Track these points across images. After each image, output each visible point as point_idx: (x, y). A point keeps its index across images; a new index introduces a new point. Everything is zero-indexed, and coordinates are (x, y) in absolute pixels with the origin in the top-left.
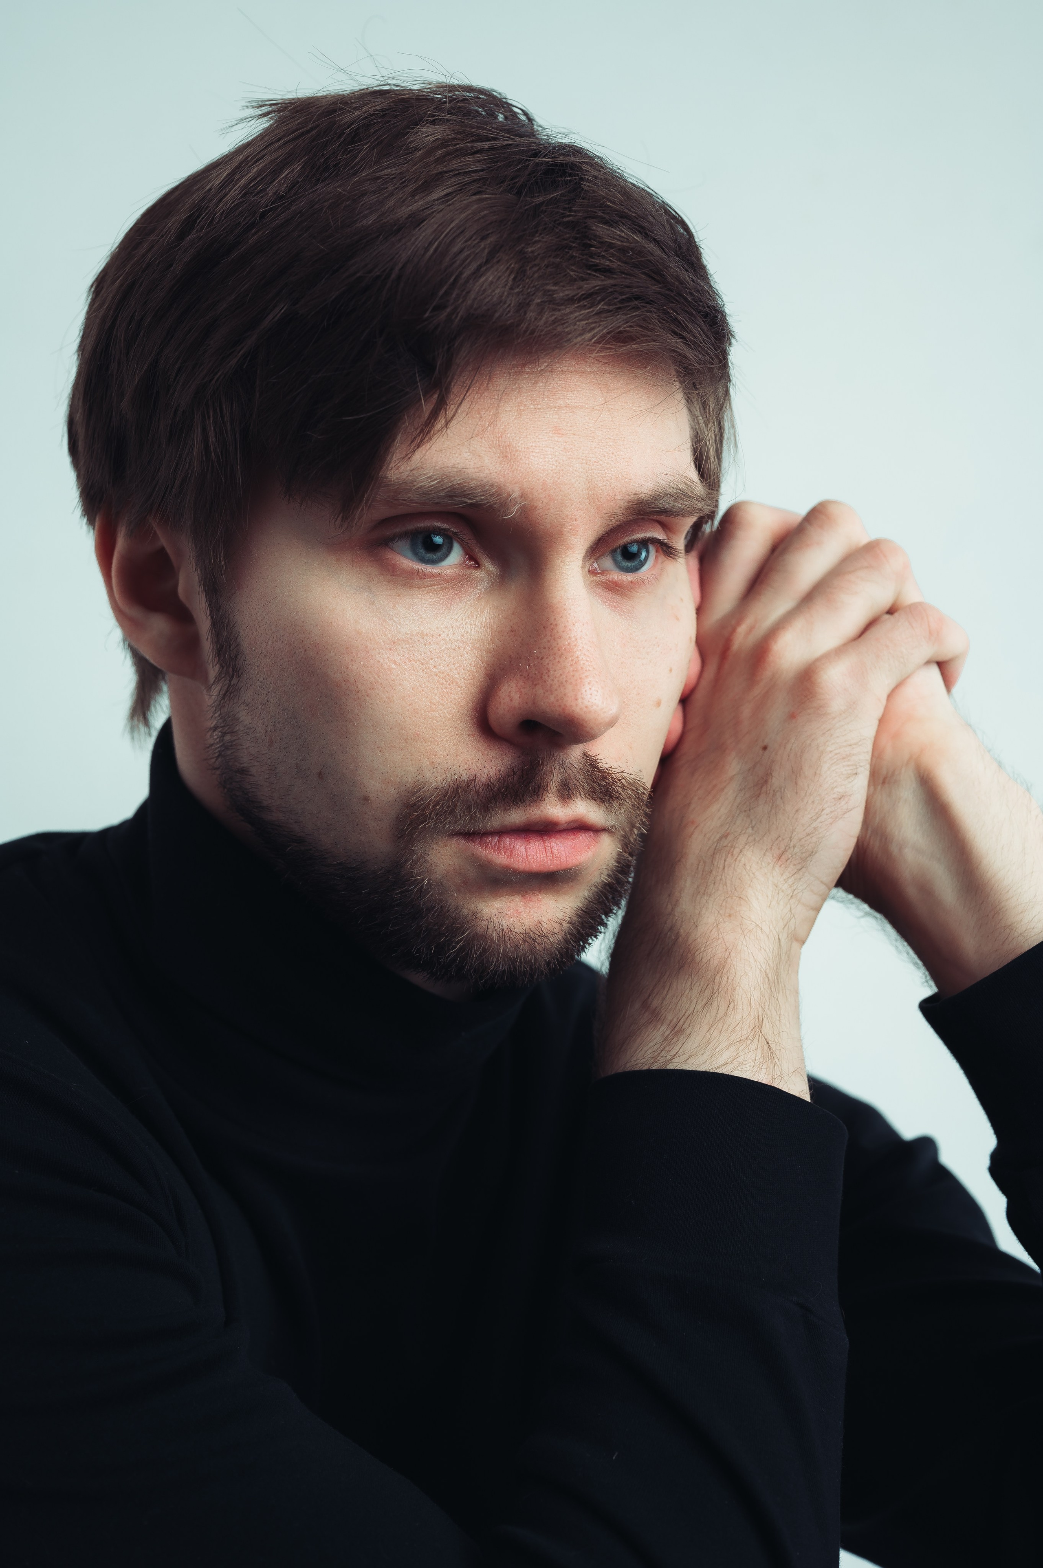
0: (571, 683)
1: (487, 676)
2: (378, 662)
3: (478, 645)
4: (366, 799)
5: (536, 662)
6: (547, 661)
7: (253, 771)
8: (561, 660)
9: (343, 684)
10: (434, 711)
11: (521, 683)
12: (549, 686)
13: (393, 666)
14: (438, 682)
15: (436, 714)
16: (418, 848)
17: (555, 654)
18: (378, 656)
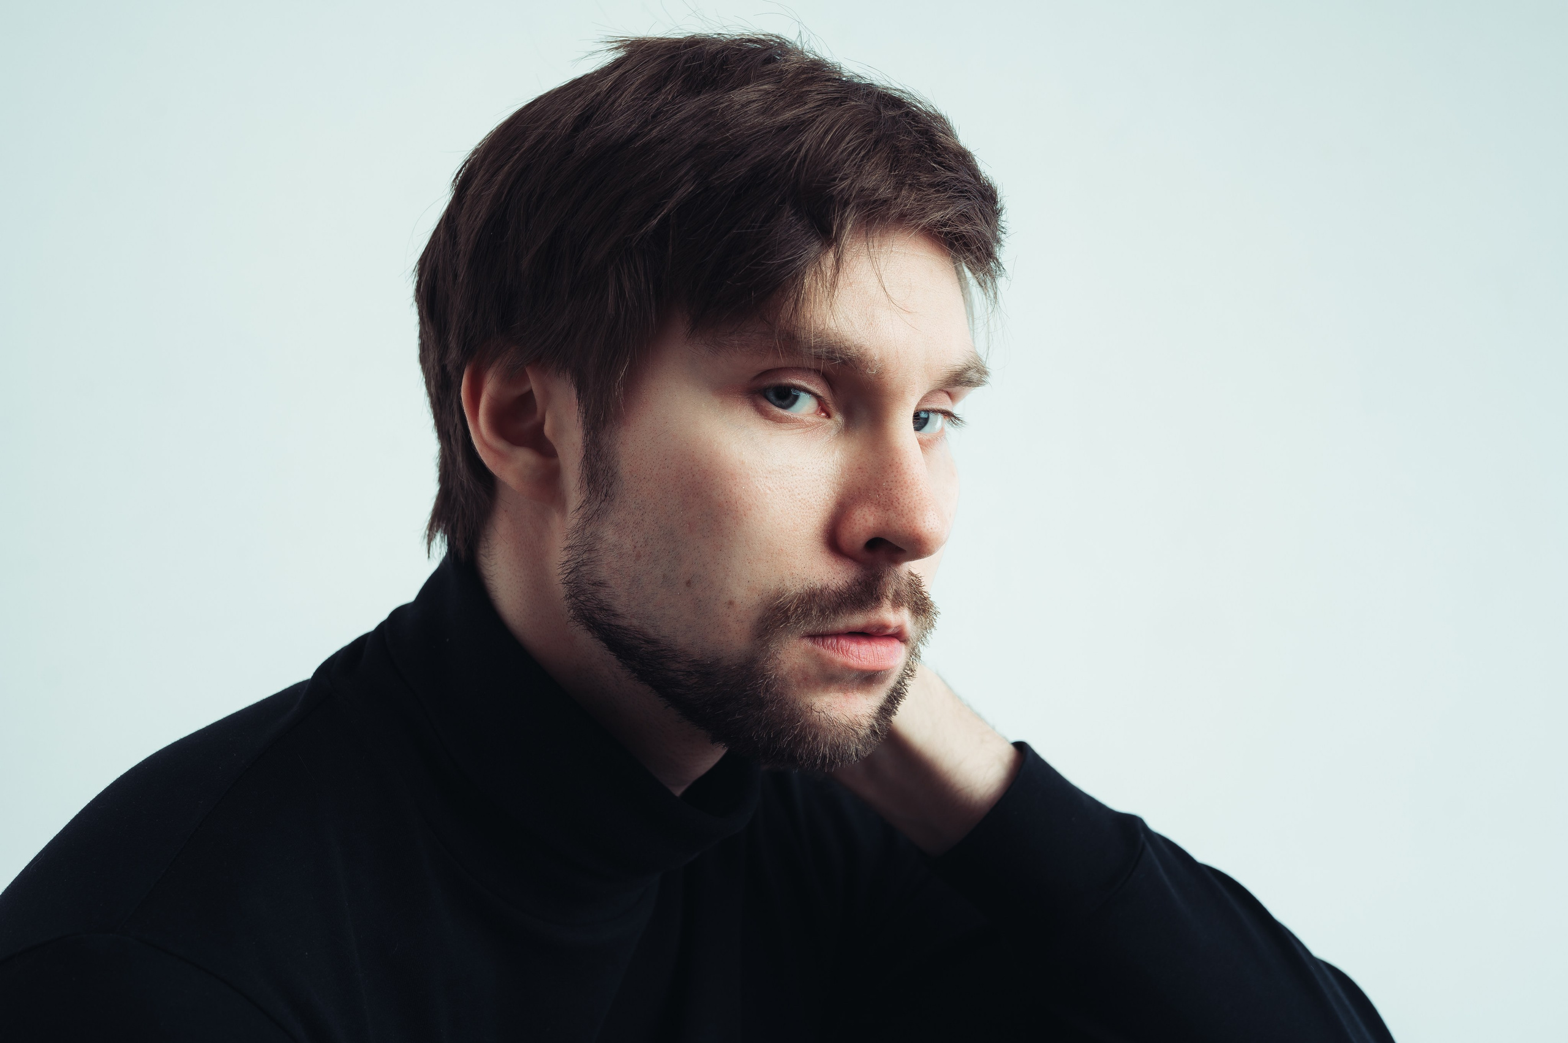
0: (919, 509)
1: (837, 504)
2: (757, 487)
3: (831, 479)
4: (731, 603)
5: (885, 492)
6: (896, 491)
7: (612, 583)
8: (908, 491)
9: (725, 505)
10: (796, 531)
11: (873, 509)
12: (900, 511)
13: (768, 491)
14: (800, 507)
15: (798, 533)
16: (773, 646)
17: (902, 486)
18: (757, 482)
